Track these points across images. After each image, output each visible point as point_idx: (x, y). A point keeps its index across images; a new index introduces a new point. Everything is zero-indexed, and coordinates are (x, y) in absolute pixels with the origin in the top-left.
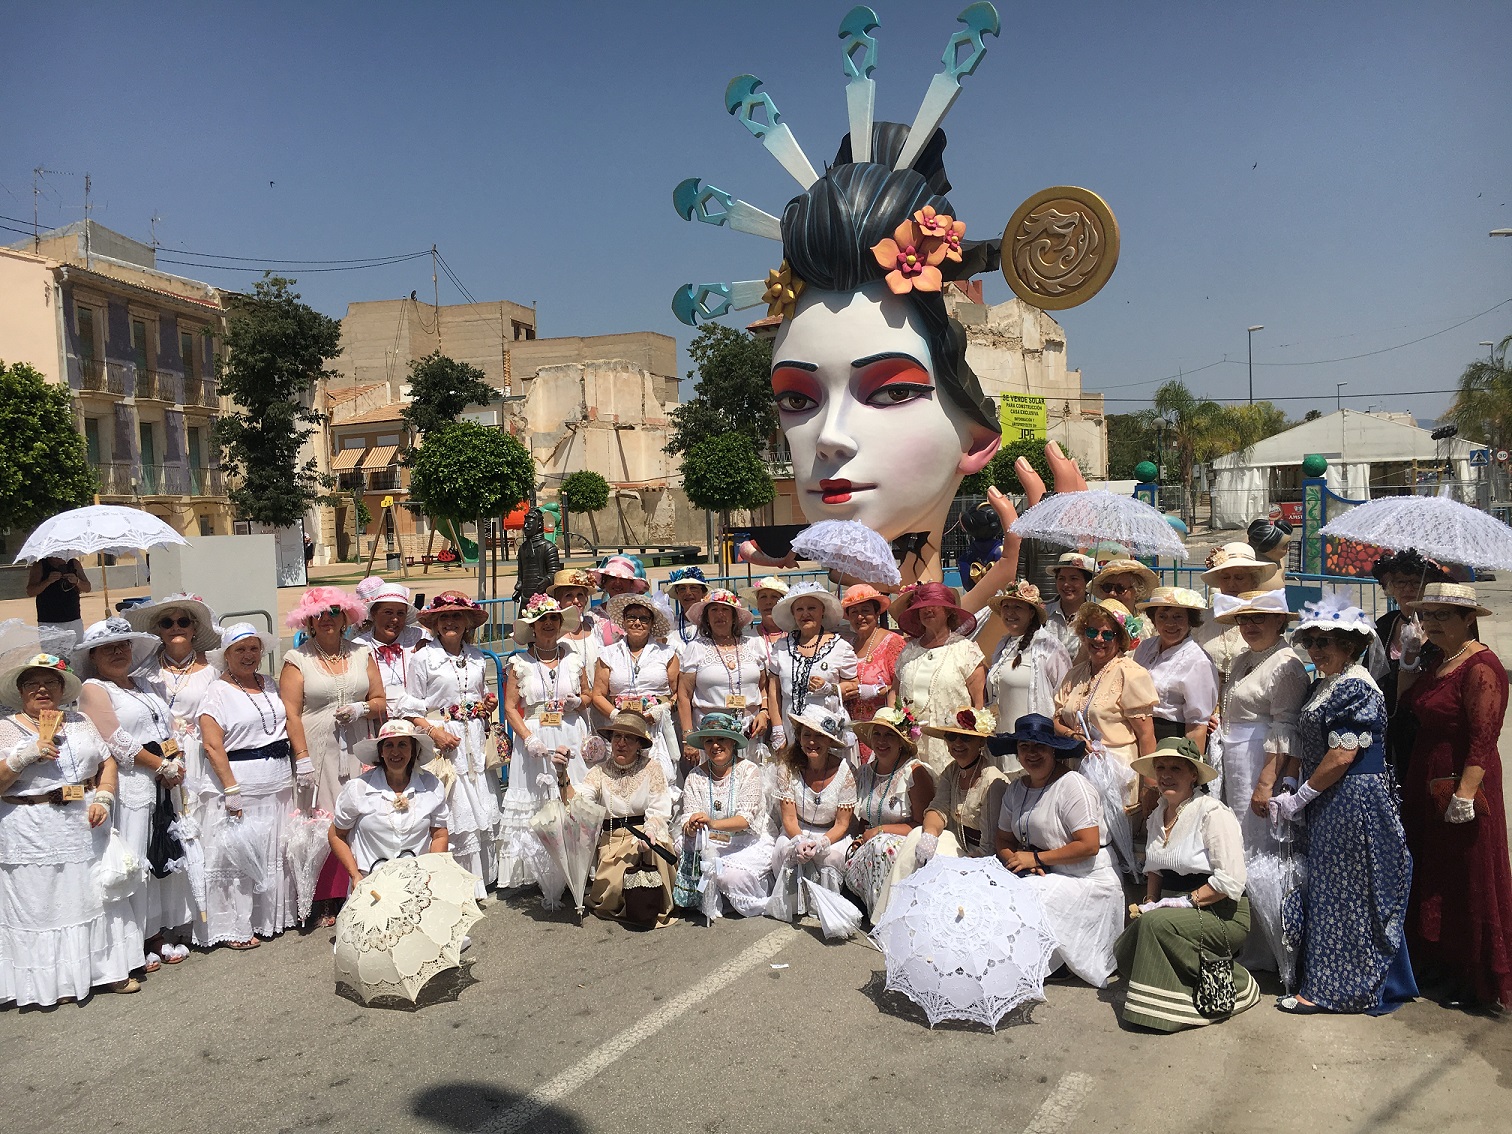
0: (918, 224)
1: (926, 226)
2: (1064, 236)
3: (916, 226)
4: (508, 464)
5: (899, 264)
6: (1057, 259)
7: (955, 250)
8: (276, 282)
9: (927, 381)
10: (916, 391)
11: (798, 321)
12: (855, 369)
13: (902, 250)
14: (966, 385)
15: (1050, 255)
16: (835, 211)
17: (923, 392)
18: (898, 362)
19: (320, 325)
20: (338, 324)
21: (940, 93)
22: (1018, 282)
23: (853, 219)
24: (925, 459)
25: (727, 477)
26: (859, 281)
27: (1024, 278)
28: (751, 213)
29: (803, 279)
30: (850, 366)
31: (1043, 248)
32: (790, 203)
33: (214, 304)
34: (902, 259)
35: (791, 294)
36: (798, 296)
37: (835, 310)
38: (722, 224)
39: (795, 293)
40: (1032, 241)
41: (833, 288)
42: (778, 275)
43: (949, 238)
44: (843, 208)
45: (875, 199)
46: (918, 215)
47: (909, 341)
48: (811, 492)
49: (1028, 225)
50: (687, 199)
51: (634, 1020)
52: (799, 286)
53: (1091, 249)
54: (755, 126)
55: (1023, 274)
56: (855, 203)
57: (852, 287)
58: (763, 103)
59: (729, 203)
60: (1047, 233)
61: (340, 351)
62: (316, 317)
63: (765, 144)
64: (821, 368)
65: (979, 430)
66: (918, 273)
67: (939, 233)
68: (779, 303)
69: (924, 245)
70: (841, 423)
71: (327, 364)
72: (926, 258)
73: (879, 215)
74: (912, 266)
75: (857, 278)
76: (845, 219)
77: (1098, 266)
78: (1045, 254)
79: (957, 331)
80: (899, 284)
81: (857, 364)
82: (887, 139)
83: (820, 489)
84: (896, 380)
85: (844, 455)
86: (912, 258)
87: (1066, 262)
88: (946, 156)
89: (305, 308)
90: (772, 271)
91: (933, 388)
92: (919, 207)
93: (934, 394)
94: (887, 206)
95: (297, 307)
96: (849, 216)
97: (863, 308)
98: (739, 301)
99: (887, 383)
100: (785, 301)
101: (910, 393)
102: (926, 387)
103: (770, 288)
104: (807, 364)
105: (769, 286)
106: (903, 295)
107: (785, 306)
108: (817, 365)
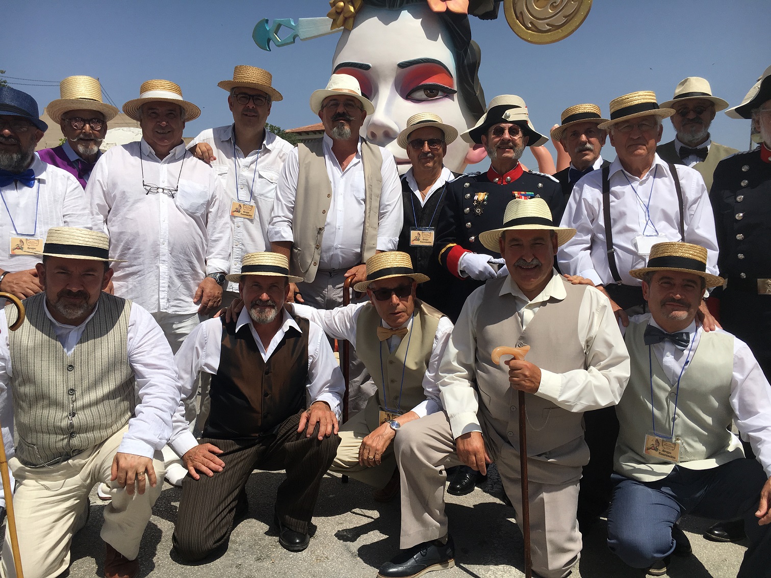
6: (546, 5)
9: (452, 85)
10: (443, 92)
11: (355, 32)
12: (401, 70)
14: (478, 93)
15: (541, 2)
17: (448, 93)
18: (432, 66)
26: (405, 3)
30: (396, 66)
36: (358, 12)
39: (354, 8)
41: (384, 6)
47: (441, 51)
52: (358, 3)
57: (400, 6)
64: (374, 67)
68: (341, 17)
77: (576, 11)
78: (537, 1)
79: (475, 48)
81: (402, 66)
84: (429, 82)
85: (390, 135)
87: (553, 7)
91: (455, 92)
97: (407, 22)
98: (304, 33)
99: (423, 83)
100: (346, 15)
101: (440, 93)
102: (450, 89)
103: (334, 5)
104: (363, 64)
105: (334, 4)
106: (439, 14)
107: (346, 20)
108: (371, 65)
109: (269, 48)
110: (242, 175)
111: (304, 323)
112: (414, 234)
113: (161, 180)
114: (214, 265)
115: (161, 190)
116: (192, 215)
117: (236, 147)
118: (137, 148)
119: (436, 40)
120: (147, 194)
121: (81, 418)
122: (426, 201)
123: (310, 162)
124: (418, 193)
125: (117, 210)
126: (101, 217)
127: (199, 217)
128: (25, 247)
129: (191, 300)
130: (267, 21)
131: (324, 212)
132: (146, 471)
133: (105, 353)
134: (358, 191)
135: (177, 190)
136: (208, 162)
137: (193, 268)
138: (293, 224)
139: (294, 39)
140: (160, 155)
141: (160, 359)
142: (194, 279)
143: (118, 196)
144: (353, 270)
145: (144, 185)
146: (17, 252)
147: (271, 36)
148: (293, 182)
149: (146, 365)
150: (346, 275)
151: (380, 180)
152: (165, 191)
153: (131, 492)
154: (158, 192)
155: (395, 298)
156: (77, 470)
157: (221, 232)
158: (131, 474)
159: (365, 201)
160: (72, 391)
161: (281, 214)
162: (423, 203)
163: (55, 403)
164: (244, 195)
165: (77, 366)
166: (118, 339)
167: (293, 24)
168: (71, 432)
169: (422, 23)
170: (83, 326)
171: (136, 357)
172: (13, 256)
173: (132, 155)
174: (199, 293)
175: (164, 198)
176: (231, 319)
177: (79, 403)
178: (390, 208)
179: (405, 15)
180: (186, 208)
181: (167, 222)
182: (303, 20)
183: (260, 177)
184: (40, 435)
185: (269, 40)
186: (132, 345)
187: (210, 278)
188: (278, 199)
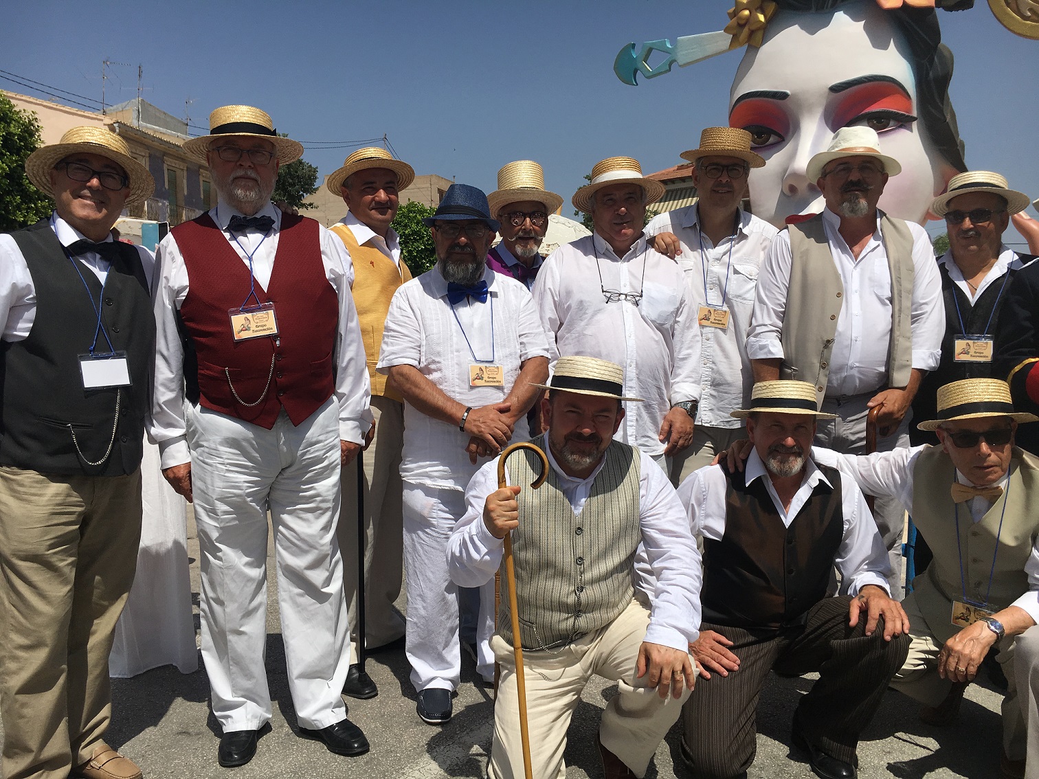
9: (909, 110)
10: (898, 121)
11: (766, 49)
12: (834, 95)
14: (948, 118)
17: (903, 122)
18: (881, 86)
22: (1006, 11)
26: (840, 1)
27: (1013, 5)
29: (776, 1)
30: (827, 90)
35: (762, 18)
36: (769, 21)
37: (812, 32)
39: (765, 17)
41: (810, 8)
47: (893, 64)
52: (772, 7)
55: (1012, 2)
57: (832, 7)
64: (794, 95)
68: (746, 31)
79: (946, 53)
81: (835, 89)
84: (875, 108)
91: (915, 119)
93: (915, 125)
97: (843, 28)
98: (683, 57)
99: (866, 111)
100: (753, 27)
101: (892, 123)
102: (908, 116)
103: (735, 16)
104: (778, 93)
105: (734, 14)
106: (892, 12)
107: (752, 33)
108: (788, 92)
109: (636, 82)
110: (712, 272)
111: (833, 474)
112: (960, 345)
113: (622, 284)
114: (684, 392)
115: (623, 297)
116: (660, 328)
117: (703, 234)
118: (589, 243)
119: (885, 47)
120: (607, 303)
121: (589, 594)
122: (977, 297)
123: (807, 250)
124: (963, 285)
125: (571, 324)
126: (553, 334)
127: (667, 330)
128: (485, 376)
129: (656, 437)
130: (633, 46)
131: (833, 318)
132: (684, 670)
133: (616, 513)
134: (882, 287)
135: (641, 296)
136: (672, 258)
137: (661, 397)
138: (783, 335)
139: (670, 66)
140: (621, 252)
141: (677, 524)
142: (661, 410)
143: (574, 306)
144: (879, 397)
145: (603, 291)
146: (478, 382)
147: (639, 66)
148: (783, 278)
149: (662, 531)
150: (870, 404)
151: (911, 269)
152: (628, 298)
153: (663, 694)
154: (619, 300)
155: (984, 447)
156: (576, 658)
157: (689, 348)
158: (667, 672)
159: (891, 300)
160: (579, 561)
161: (767, 322)
162: (973, 300)
163: (560, 574)
164: (714, 298)
165: (586, 529)
166: (629, 497)
167: (669, 46)
168: (577, 610)
169: (865, 27)
170: (591, 480)
171: (651, 521)
172: (472, 388)
173: (586, 254)
174: (666, 428)
175: (628, 306)
176: (736, 468)
177: (588, 576)
178: (927, 308)
179: (841, 18)
180: (653, 319)
181: (633, 337)
182: (682, 40)
183: (736, 272)
184: (541, 611)
185: (635, 71)
186: (644, 503)
187: (679, 408)
188: (761, 301)
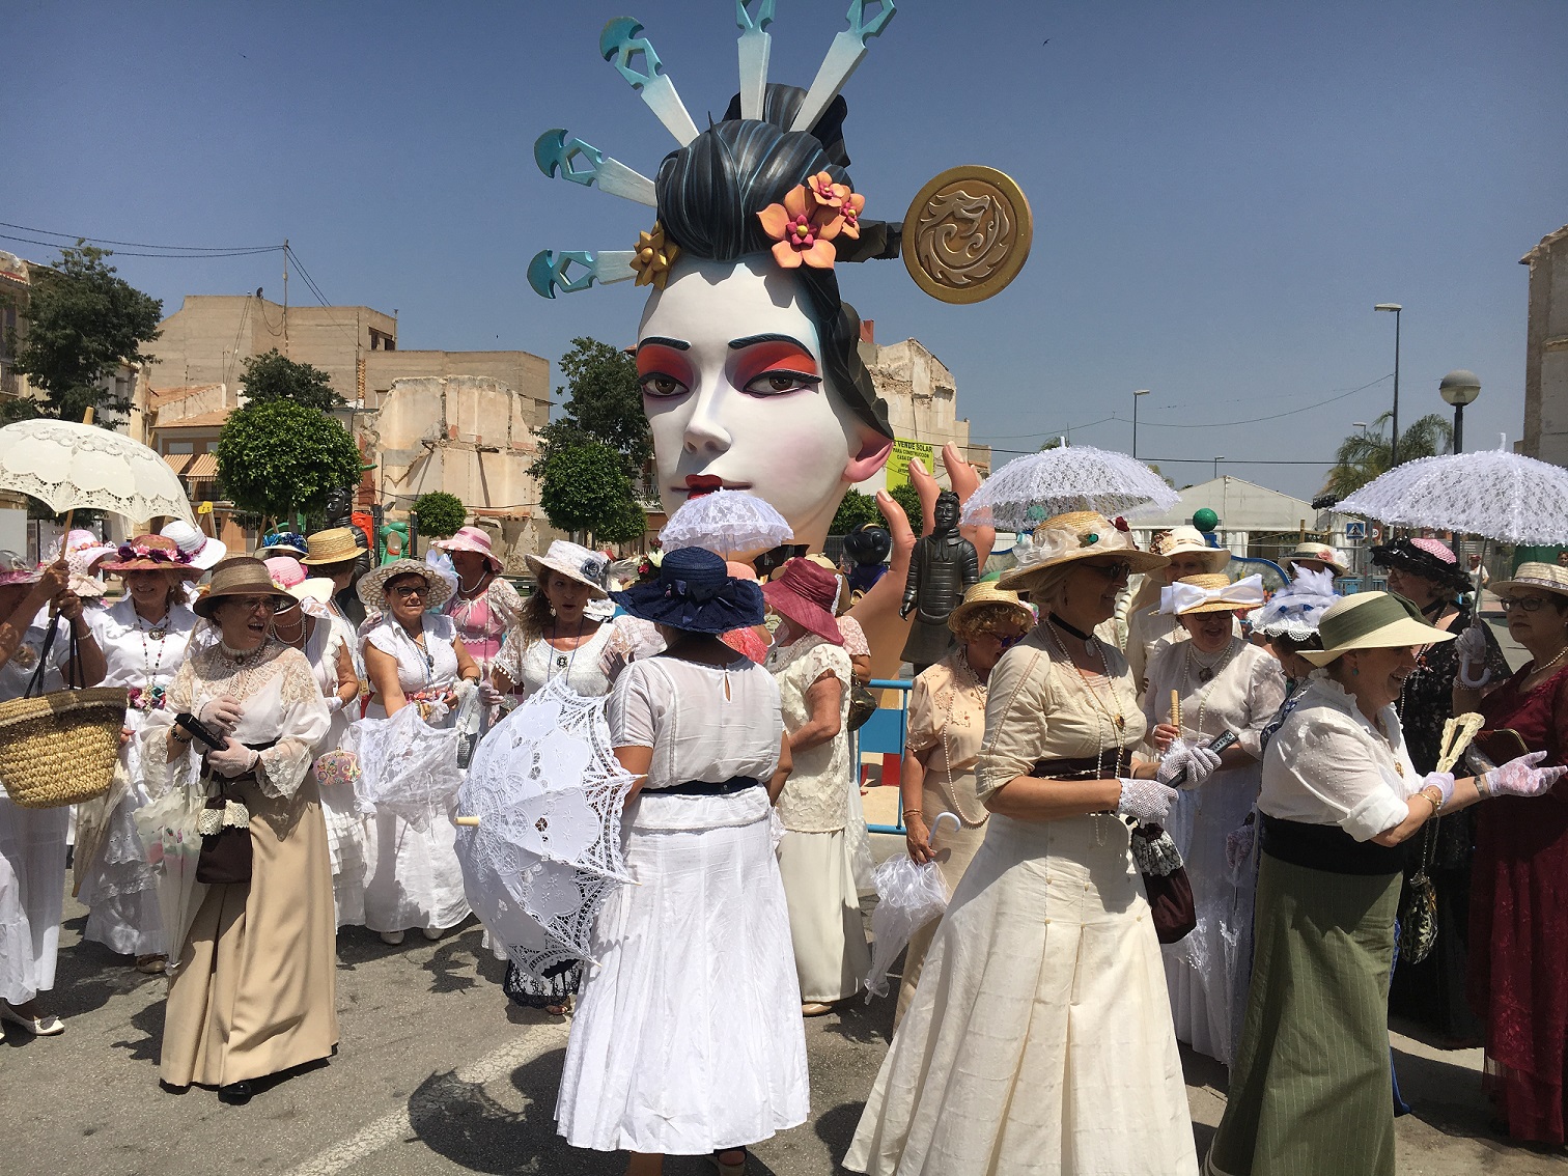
0: (812, 190)
1: (821, 194)
2: (972, 221)
3: (809, 192)
4: (329, 452)
5: (789, 235)
6: (963, 248)
7: (852, 225)
8: (88, 252)
9: (814, 370)
10: (802, 381)
11: (669, 292)
12: (733, 351)
13: (792, 218)
14: (857, 380)
15: (957, 242)
16: (718, 168)
17: (808, 383)
18: (782, 345)
19: (137, 303)
20: (158, 304)
21: (842, 54)
22: (921, 272)
23: (738, 178)
24: (808, 459)
25: (588, 492)
26: (741, 252)
27: (926, 265)
28: (623, 173)
29: (677, 243)
30: (727, 346)
31: (948, 234)
32: (669, 157)
33: (21, 278)
34: (792, 228)
35: (664, 260)
36: (672, 264)
37: (713, 282)
38: (589, 184)
39: (667, 259)
40: (938, 225)
41: (710, 256)
42: (649, 238)
43: (845, 210)
44: (727, 165)
45: (764, 160)
46: (812, 180)
47: (795, 323)
48: (675, 489)
49: (932, 208)
50: (551, 153)
51: (357, 1127)
52: (673, 250)
53: (1001, 237)
54: (633, 75)
55: (925, 261)
56: (741, 163)
57: (733, 258)
58: (642, 51)
59: (599, 161)
60: (953, 216)
61: (160, 334)
62: (132, 294)
63: (643, 96)
64: (695, 347)
65: (869, 432)
66: (810, 246)
67: (834, 203)
68: (649, 271)
69: (818, 215)
70: (713, 411)
71: (143, 348)
72: (819, 228)
73: (768, 176)
74: (803, 238)
75: (739, 247)
76: (729, 177)
77: (1006, 259)
78: (951, 240)
79: (849, 316)
80: (787, 257)
81: (734, 345)
82: (781, 101)
83: (686, 487)
85: (715, 448)
86: (803, 228)
87: (973, 250)
88: (846, 126)
89: (120, 282)
90: (643, 233)
91: (821, 380)
92: (814, 171)
93: (821, 386)
94: (778, 169)
95: (111, 281)
96: (734, 174)
97: (744, 281)
98: (605, 272)
99: (768, 369)
100: (656, 268)
101: (794, 383)
102: (811, 377)
103: (640, 252)
104: (678, 342)
105: (639, 250)
106: (791, 270)
107: (655, 274)
108: (690, 344)
109: (552, 294)
119: (787, 305)
130: (550, 254)
139: (590, 281)
147: (556, 277)
167: (589, 259)
169: (766, 283)
179: (741, 270)
182: (604, 254)
185: (552, 283)
